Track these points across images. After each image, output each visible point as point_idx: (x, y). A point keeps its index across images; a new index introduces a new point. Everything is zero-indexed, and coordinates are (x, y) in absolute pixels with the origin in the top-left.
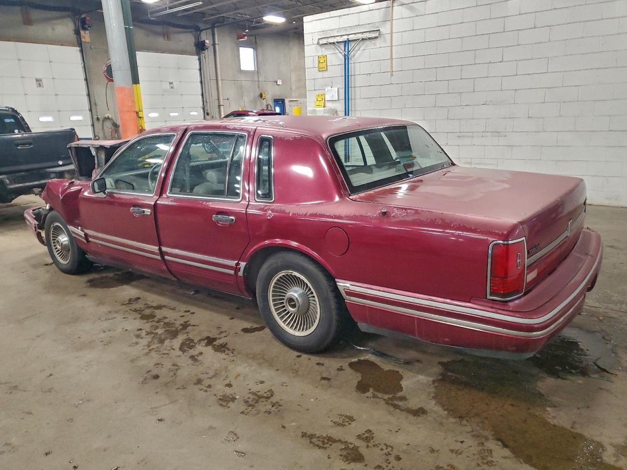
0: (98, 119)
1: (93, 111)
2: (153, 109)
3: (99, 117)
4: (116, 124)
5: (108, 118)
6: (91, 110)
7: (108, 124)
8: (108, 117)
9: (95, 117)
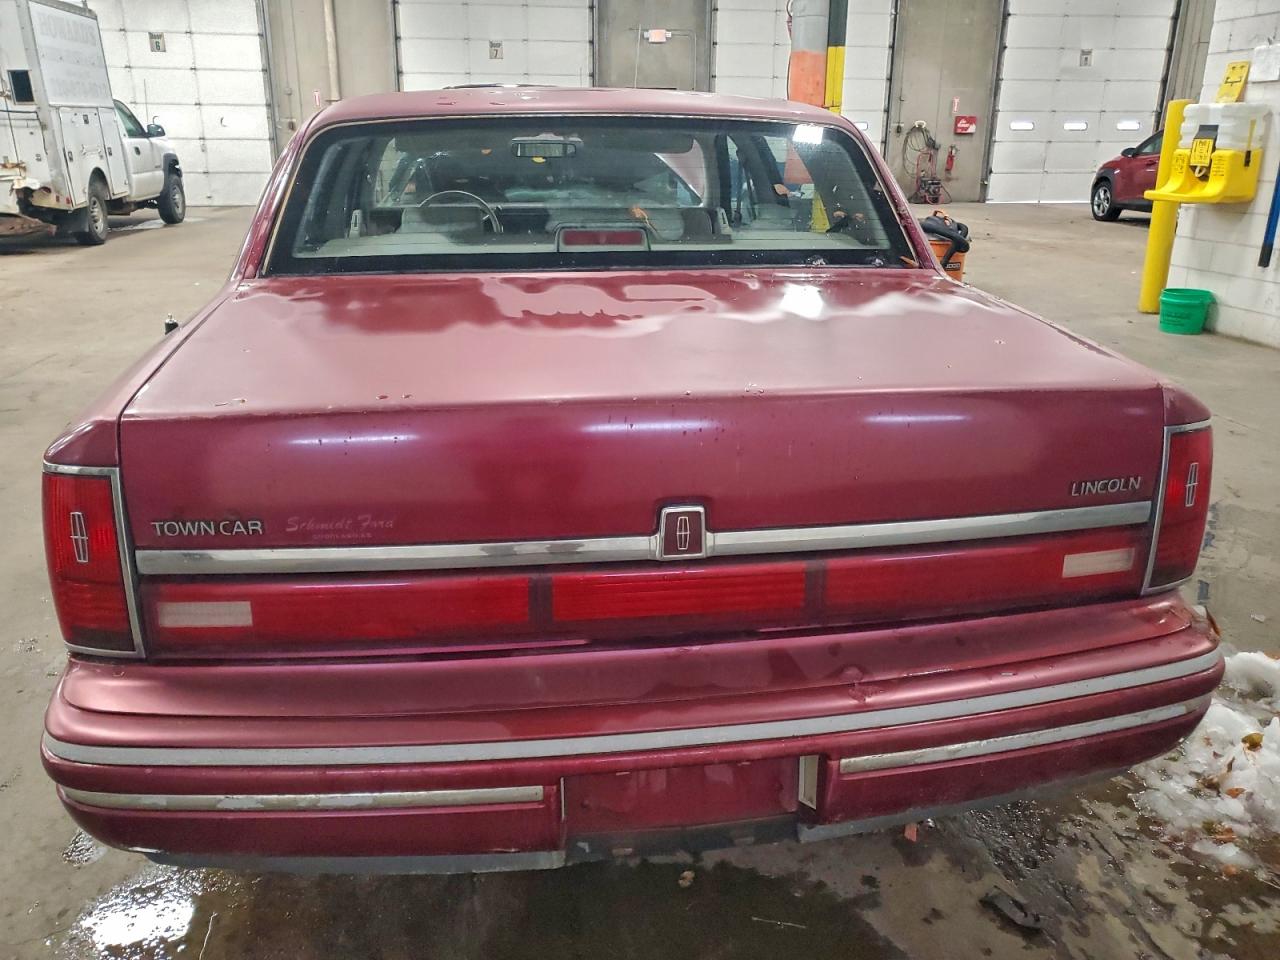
0: (899, 130)
1: (893, 113)
2: (1020, 112)
3: (902, 125)
4: (934, 142)
5: (920, 128)
6: (887, 111)
7: (918, 142)
8: (920, 126)
9: (894, 125)
